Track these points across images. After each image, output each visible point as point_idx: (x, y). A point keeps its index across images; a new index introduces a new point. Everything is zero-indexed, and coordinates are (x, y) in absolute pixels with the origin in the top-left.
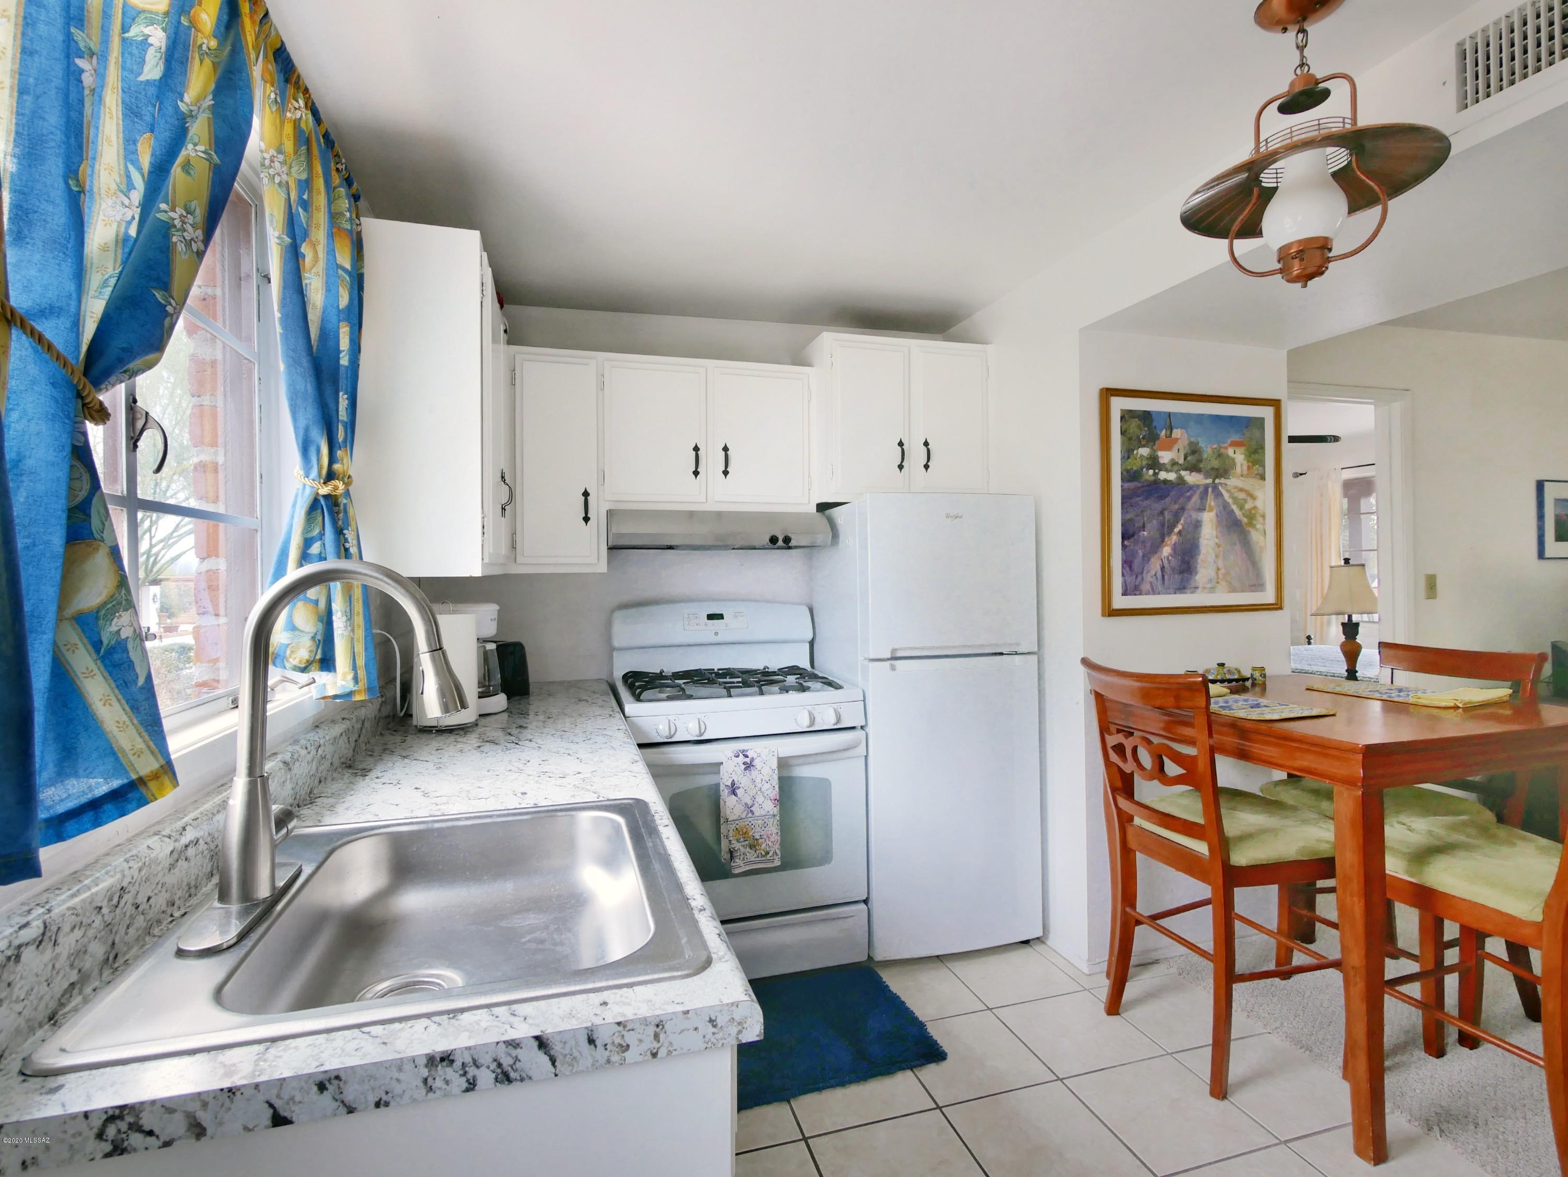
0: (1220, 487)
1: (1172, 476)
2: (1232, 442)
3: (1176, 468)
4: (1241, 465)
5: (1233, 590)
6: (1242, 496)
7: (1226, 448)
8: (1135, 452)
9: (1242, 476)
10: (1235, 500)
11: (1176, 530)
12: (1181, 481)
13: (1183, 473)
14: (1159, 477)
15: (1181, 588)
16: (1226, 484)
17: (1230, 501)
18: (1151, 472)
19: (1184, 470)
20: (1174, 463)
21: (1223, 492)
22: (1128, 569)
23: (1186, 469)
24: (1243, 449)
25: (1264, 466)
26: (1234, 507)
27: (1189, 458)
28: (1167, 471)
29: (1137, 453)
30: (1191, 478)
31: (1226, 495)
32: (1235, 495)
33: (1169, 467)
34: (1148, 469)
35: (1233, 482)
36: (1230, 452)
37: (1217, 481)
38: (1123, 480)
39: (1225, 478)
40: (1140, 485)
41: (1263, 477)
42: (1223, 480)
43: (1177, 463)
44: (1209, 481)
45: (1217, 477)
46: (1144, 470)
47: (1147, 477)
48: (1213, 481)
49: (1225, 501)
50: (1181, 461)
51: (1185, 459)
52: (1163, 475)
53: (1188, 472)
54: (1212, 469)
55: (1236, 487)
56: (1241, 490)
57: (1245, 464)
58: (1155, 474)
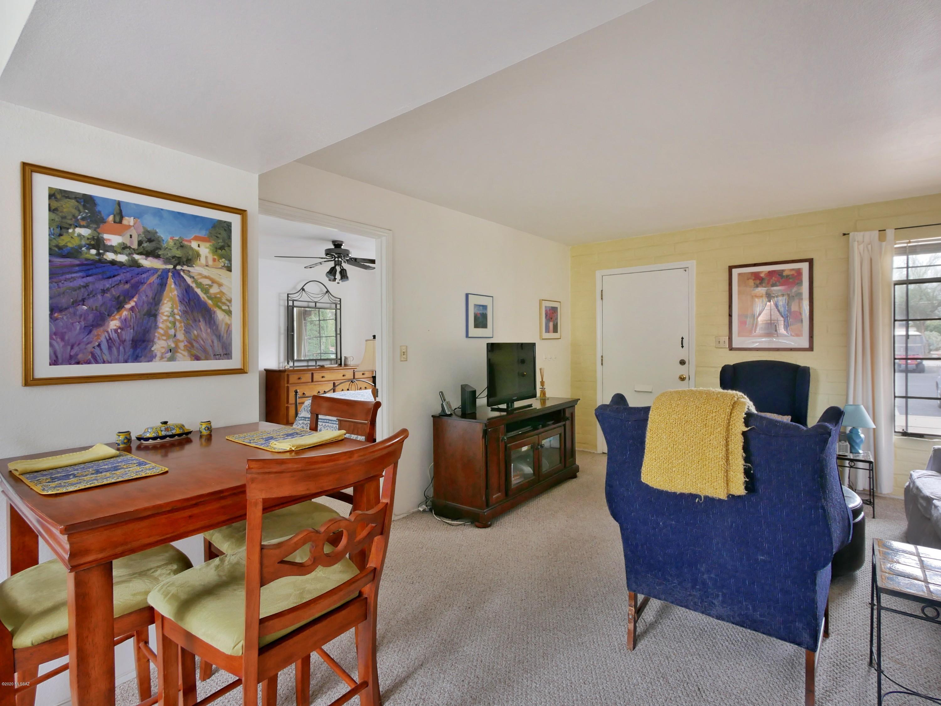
0: (182, 273)
1: (122, 258)
2: (195, 236)
3: (127, 251)
4: (206, 257)
5: (197, 358)
6: (206, 282)
7: (190, 241)
8: (70, 231)
9: (207, 266)
10: (199, 285)
11: (128, 306)
12: (135, 264)
13: (136, 257)
14: (105, 257)
15: (136, 359)
16: (189, 271)
17: (193, 285)
18: (93, 252)
19: (138, 254)
20: (124, 248)
21: (185, 277)
22: (59, 340)
23: (140, 254)
24: (208, 244)
25: (230, 260)
26: (198, 291)
27: (145, 245)
28: (115, 252)
29: (74, 231)
30: (147, 262)
31: (189, 280)
32: (199, 281)
33: (119, 250)
34: (89, 249)
35: (196, 270)
36: (194, 245)
37: (179, 267)
38: (52, 253)
39: (188, 266)
40: (77, 262)
41: (229, 269)
42: (185, 268)
43: (130, 248)
44: (171, 267)
45: (179, 264)
46: (84, 249)
47: (88, 256)
48: (175, 267)
49: (189, 286)
50: (135, 246)
51: (140, 243)
52: (110, 256)
53: (144, 257)
54: (174, 257)
55: (200, 274)
56: (206, 277)
57: (210, 257)
58: (98, 254)
